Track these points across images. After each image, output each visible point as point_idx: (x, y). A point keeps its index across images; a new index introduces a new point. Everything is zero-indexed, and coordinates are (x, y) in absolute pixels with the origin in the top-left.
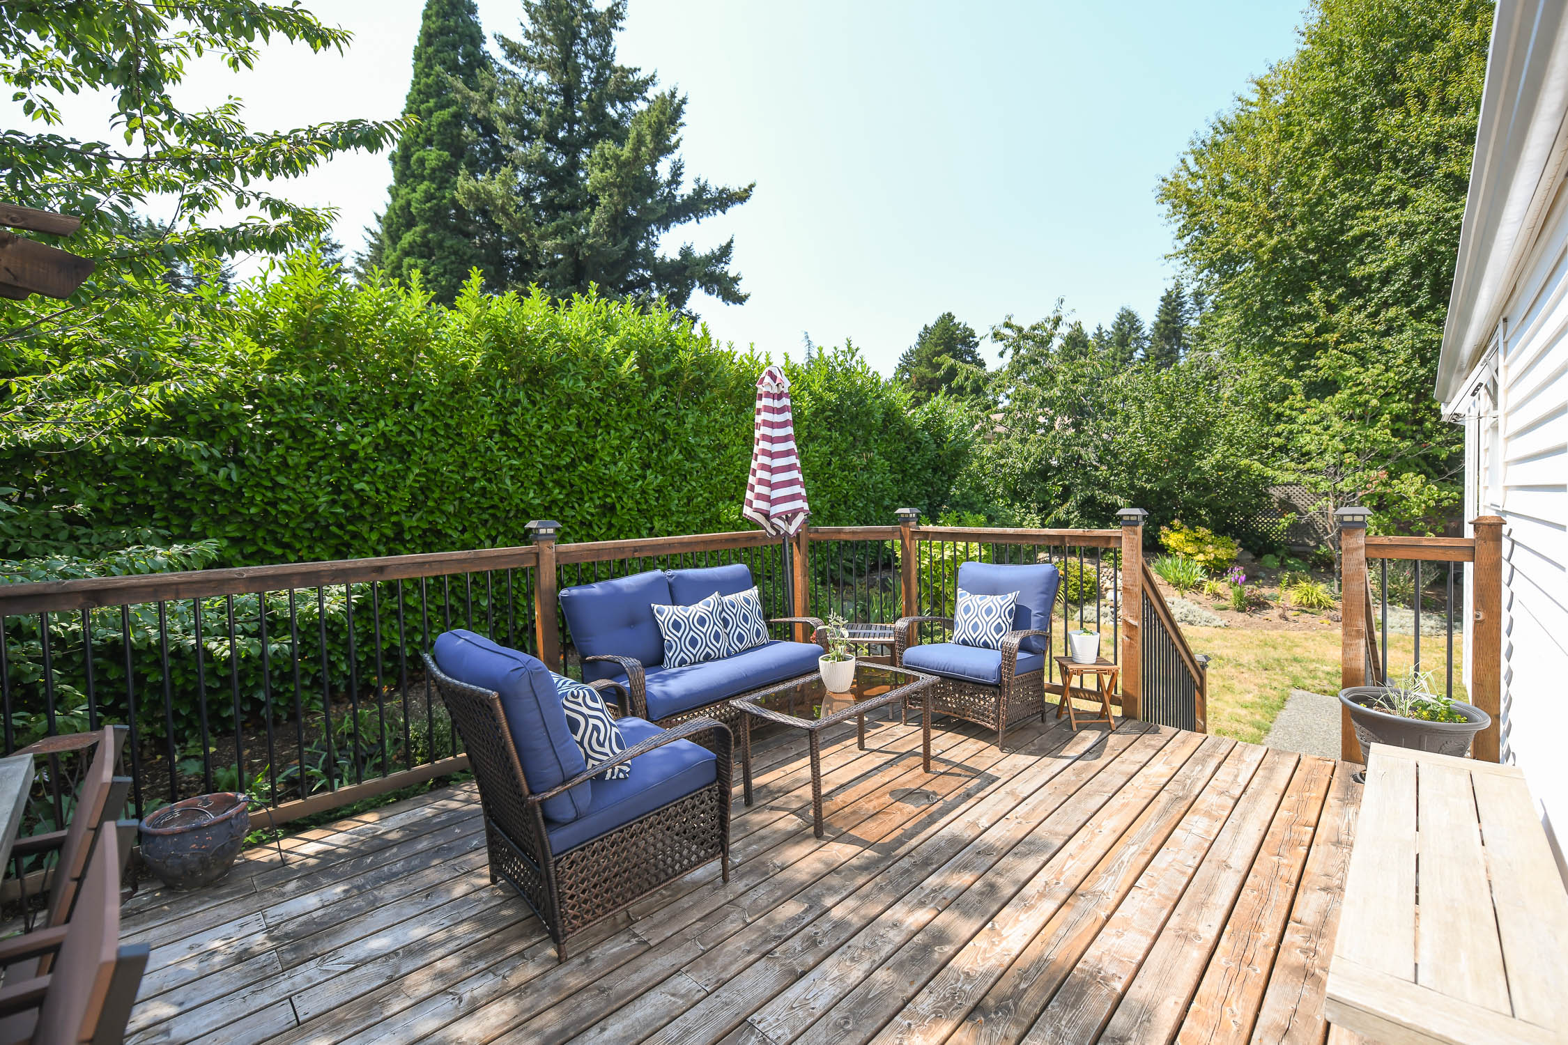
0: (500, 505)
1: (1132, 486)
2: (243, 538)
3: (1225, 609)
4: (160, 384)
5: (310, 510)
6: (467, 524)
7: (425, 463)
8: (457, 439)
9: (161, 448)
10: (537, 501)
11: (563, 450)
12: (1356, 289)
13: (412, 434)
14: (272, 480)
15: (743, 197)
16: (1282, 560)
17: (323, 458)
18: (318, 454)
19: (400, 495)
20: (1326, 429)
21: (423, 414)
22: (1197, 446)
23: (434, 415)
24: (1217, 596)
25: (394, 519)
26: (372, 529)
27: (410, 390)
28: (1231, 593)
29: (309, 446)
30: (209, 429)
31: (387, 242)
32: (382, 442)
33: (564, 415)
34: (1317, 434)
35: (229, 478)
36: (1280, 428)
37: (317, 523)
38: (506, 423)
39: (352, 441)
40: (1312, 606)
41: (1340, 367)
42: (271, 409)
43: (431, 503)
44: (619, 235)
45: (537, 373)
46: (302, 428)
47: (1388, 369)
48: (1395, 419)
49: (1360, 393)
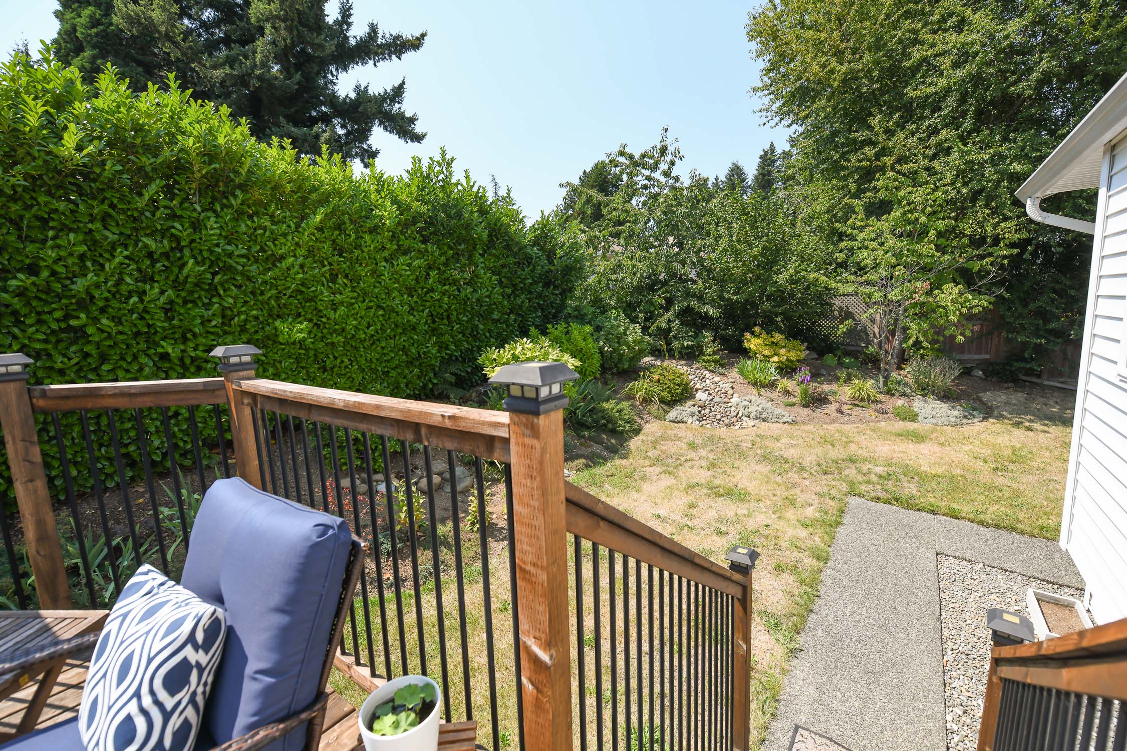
1: (721, 297)
3: (793, 405)
15: (416, 44)
16: (840, 359)
20: (882, 244)
22: (775, 262)
24: (787, 393)
28: (798, 389)
34: (874, 250)
36: (843, 245)
40: (862, 400)
41: (896, 188)
44: (292, 70)
47: (936, 189)
48: (940, 234)
49: (911, 212)
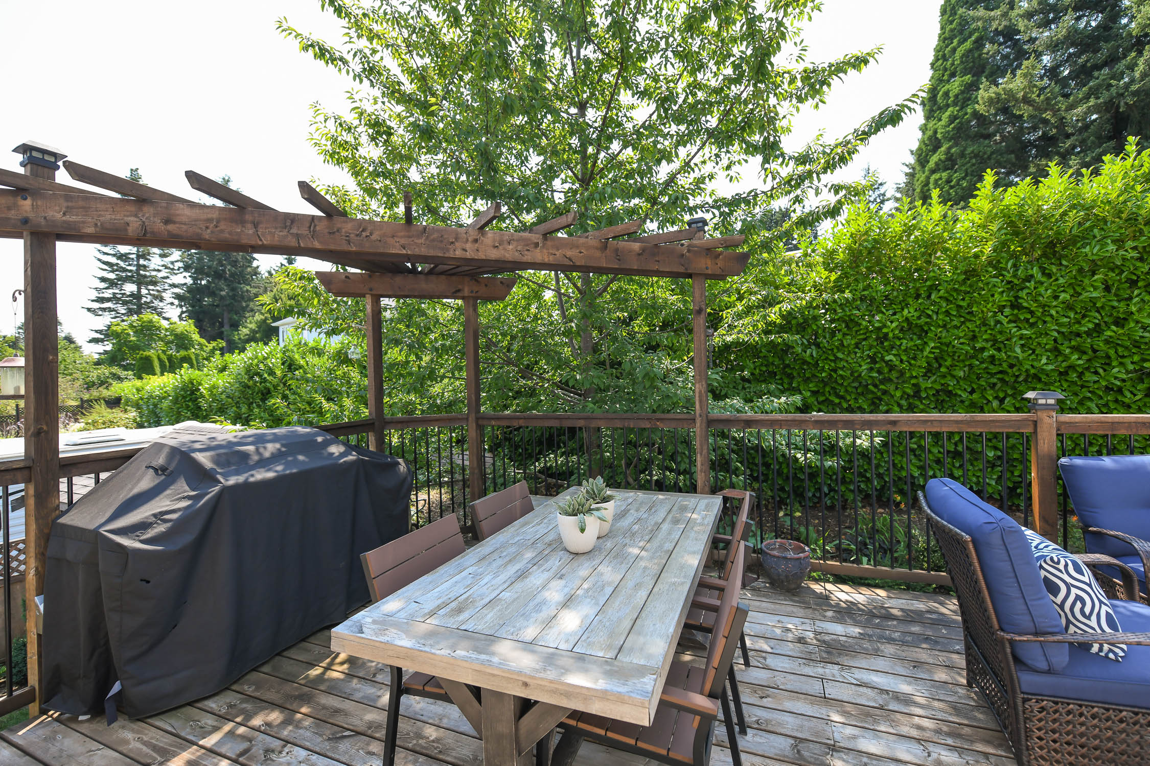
0: (1010, 371)
2: (817, 392)
4: (779, 306)
5: (856, 375)
6: (975, 386)
7: (939, 338)
8: (968, 317)
9: (780, 340)
10: (1050, 367)
11: (1084, 316)
13: (929, 316)
14: (834, 355)
17: (865, 339)
18: (862, 337)
19: (918, 363)
21: (938, 300)
23: (947, 300)
25: (913, 381)
26: (897, 388)
27: (928, 283)
29: (857, 331)
30: (802, 328)
31: (918, 168)
32: (905, 325)
33: (1086, 281)
35: (812, 355)
37: (860, 383)
38: (1017, 298)
39: (885, 326)
42: (835, 311)
43: (943, 370)
45: (1055, 246)
46: (852, 320)
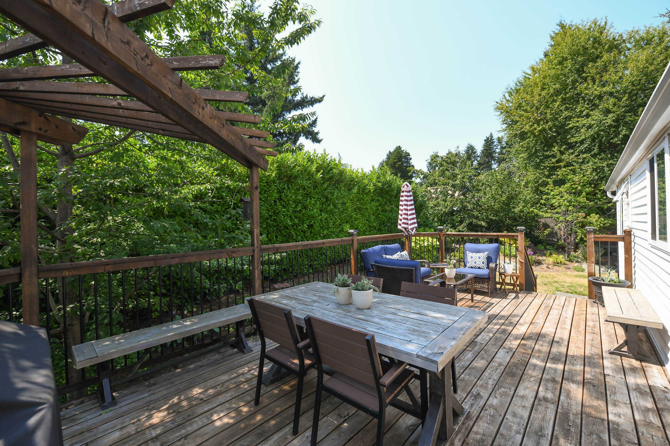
1: (487, 218)
11: (298, 205)
12: (571, 146)
15: (320, 100)
16: (545, 247)
20: (562, 197)
22: (512, 203)
34: (559, 199)
36: (543, 196)
40: (558, 263)
41: (566, 175)
45: (291, 178)
47: (584, 176)
48: (587, 194)
49: (574, 184)
